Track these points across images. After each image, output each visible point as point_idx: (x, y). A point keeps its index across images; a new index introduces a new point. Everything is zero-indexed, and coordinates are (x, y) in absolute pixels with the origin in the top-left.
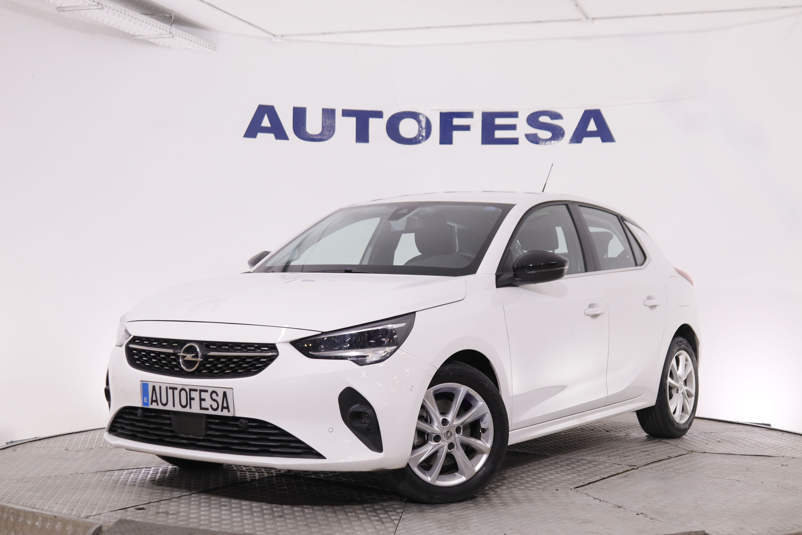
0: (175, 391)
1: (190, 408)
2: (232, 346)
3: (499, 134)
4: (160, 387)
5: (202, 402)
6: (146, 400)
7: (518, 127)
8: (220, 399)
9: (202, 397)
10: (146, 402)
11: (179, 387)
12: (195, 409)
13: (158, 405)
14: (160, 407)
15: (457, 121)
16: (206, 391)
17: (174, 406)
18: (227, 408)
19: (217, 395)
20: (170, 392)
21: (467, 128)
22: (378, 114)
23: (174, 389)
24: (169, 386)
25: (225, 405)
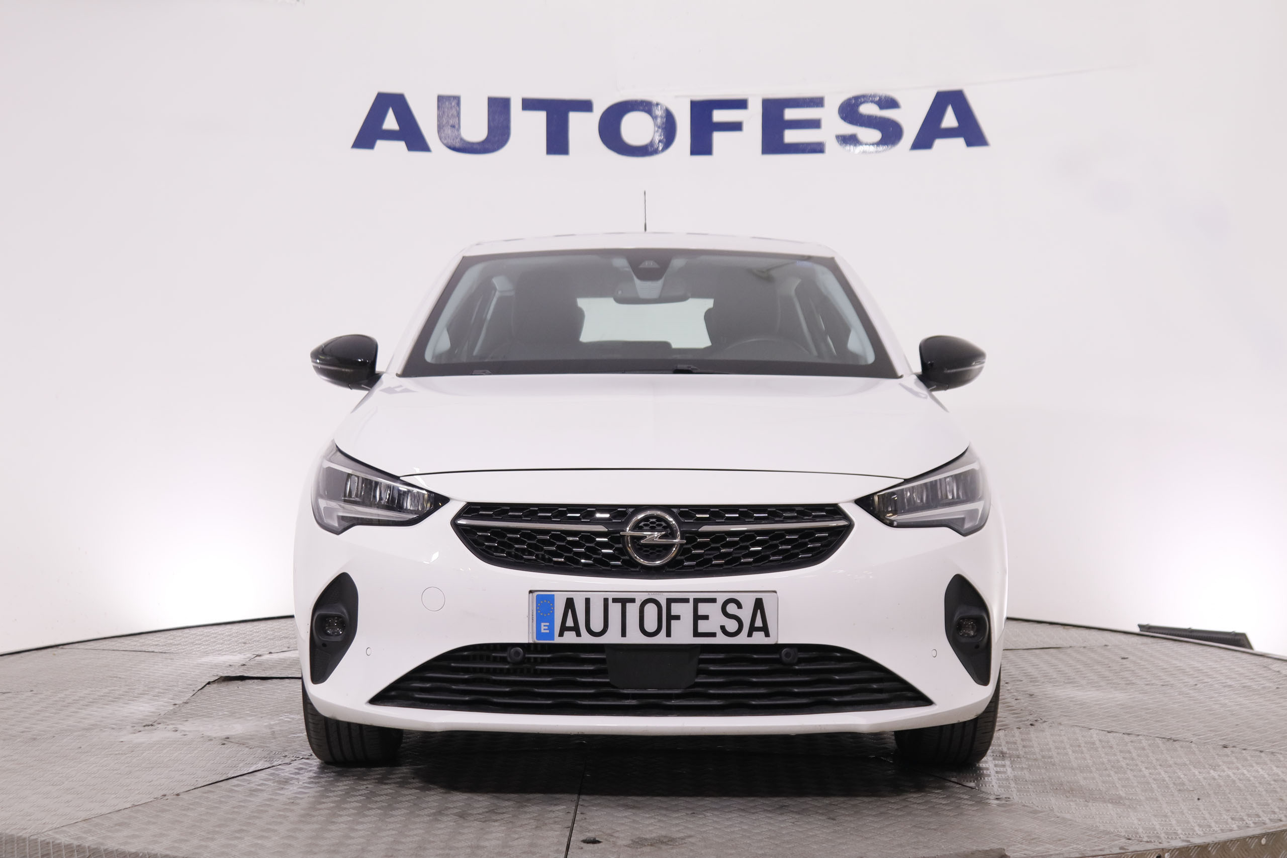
0: (628, 605)
1: (669, 634)
2: (746, 512)
3: (791, 136)
4: (588, 601)
5: (700, 622)
6: (546, 627)
7: (823, 124)
8: (746, 614)
9: (701, 612)
10: (547, 631)
11: (640, 598)
12: (682, 634)
13: (579, 634)
14: (586, 639)
15: (719, 116)
16: (712, 600)
17: (624, 634)
18: (765, 629)
19: (739, 606)
20: (615, 610)
21: (736, 127)
22: (585, 106)
23: (624, 602)
24: (610, 596)
25: (759, 623)
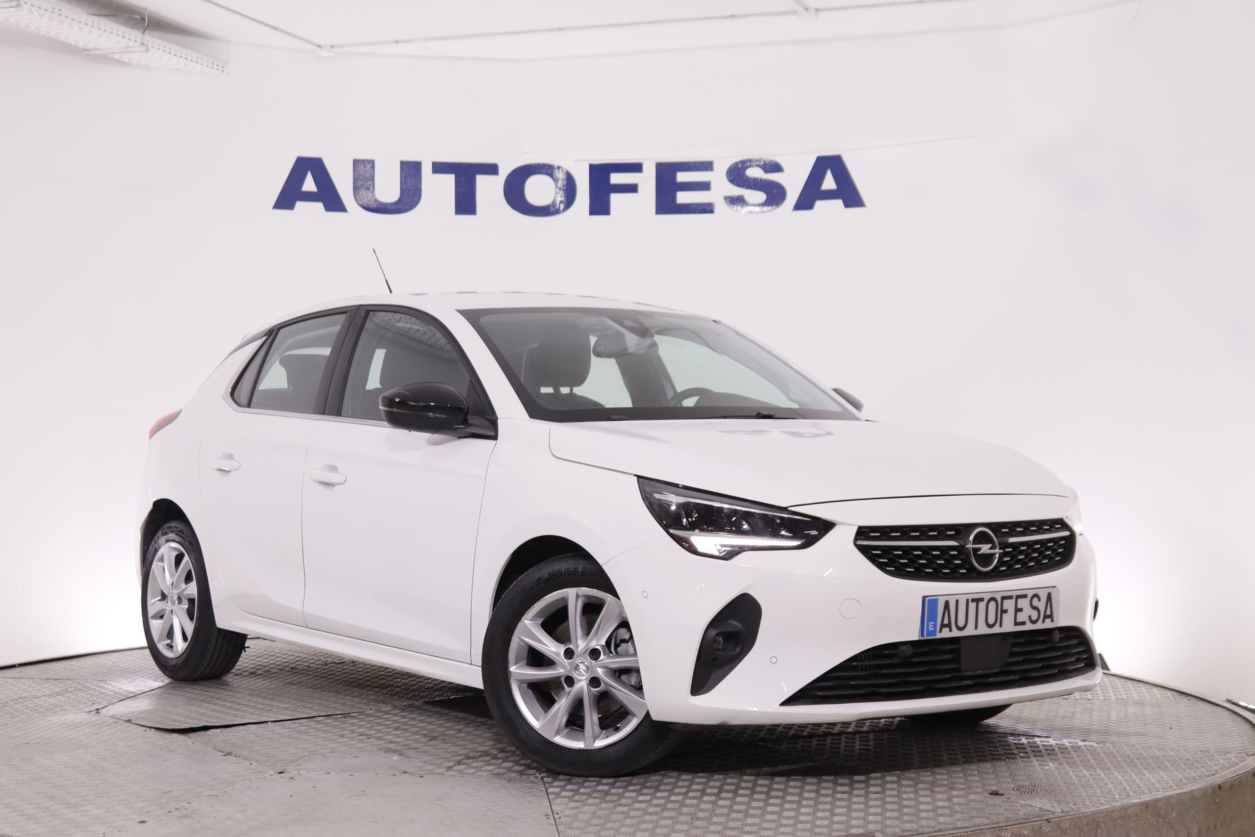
0: (980, 604)
4: (957, 601)
5: (1019, 614)
6: (932, 626)
8: (1041, 605)
9: (1019, 606)
10: (933, 629)
11: (987, 597)
12: (1008, 626)
13: (951, 630)
14: (956, 633)
16: (1025, 596)
17: (976, 628)
18: (1051, 617)
19: (1039, 600)
20: (972, 606)
23: (977, 601)
24: (970, 597)
25: (1048, 613)
